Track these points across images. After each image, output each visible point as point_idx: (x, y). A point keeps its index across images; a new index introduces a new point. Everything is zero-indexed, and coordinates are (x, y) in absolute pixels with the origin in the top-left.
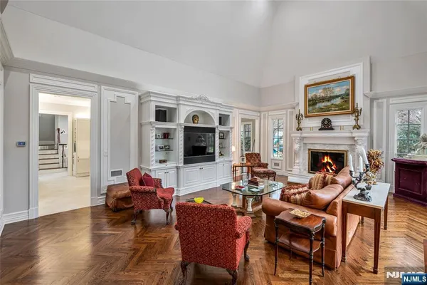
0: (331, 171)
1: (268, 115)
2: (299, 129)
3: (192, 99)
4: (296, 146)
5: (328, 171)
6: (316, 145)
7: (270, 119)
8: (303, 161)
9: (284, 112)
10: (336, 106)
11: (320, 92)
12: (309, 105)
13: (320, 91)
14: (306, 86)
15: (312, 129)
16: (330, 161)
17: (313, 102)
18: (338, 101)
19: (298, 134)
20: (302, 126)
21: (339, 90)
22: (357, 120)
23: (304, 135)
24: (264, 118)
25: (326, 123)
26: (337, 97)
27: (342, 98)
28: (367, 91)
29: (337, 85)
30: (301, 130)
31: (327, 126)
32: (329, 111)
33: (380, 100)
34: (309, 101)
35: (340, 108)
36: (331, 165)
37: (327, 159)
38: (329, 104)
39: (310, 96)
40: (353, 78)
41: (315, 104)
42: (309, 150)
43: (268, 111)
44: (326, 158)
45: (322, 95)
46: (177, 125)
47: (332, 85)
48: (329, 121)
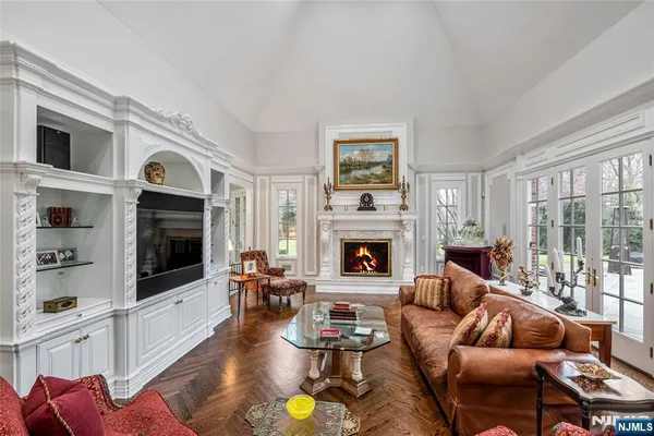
0: (369, 269)
1: (270, 183)
2: (328, 208)
3: (160, 118)
4: (325, 235)
5: (365, 268)
6: (351, 233)
7: (273, 189)
8: (333, 258)
9: (299, 178)
10: (377, 177)
11: (355, 154)
12: (341, 172)
13: (356, 152)
14: (336, 143)
15: (346, 208)
16: (367, 254)
17: (346, 168)
18: (378, 170)
19: (327, 217)
20: (332, 203)
21: (380, 155)
22: (404, 198)
23: (337, 218)
24: (263, 186)
25: (367, 199)
26: (377, 164)
27: (384, 167)
28: (412, 162)
29: (376, 147)
30: (331, 208)
31: (367, 204)
32: (367, 183)
33: (423, 175)
34: (341, 165)
35: (382, 180)
36: (368, 260)
37: (363, 252)
38: (367, 172)
39: (342, 157)
40: (395, 140)
41: (349, 171)
42: (342, 240)
43: (270, 175)
44: (361, 250)
45: (359, 159)
46: (116, 185)
47: (371, 146)
48: (370, 197)
